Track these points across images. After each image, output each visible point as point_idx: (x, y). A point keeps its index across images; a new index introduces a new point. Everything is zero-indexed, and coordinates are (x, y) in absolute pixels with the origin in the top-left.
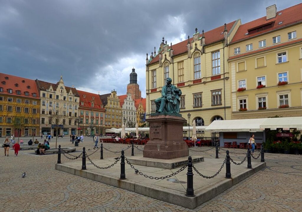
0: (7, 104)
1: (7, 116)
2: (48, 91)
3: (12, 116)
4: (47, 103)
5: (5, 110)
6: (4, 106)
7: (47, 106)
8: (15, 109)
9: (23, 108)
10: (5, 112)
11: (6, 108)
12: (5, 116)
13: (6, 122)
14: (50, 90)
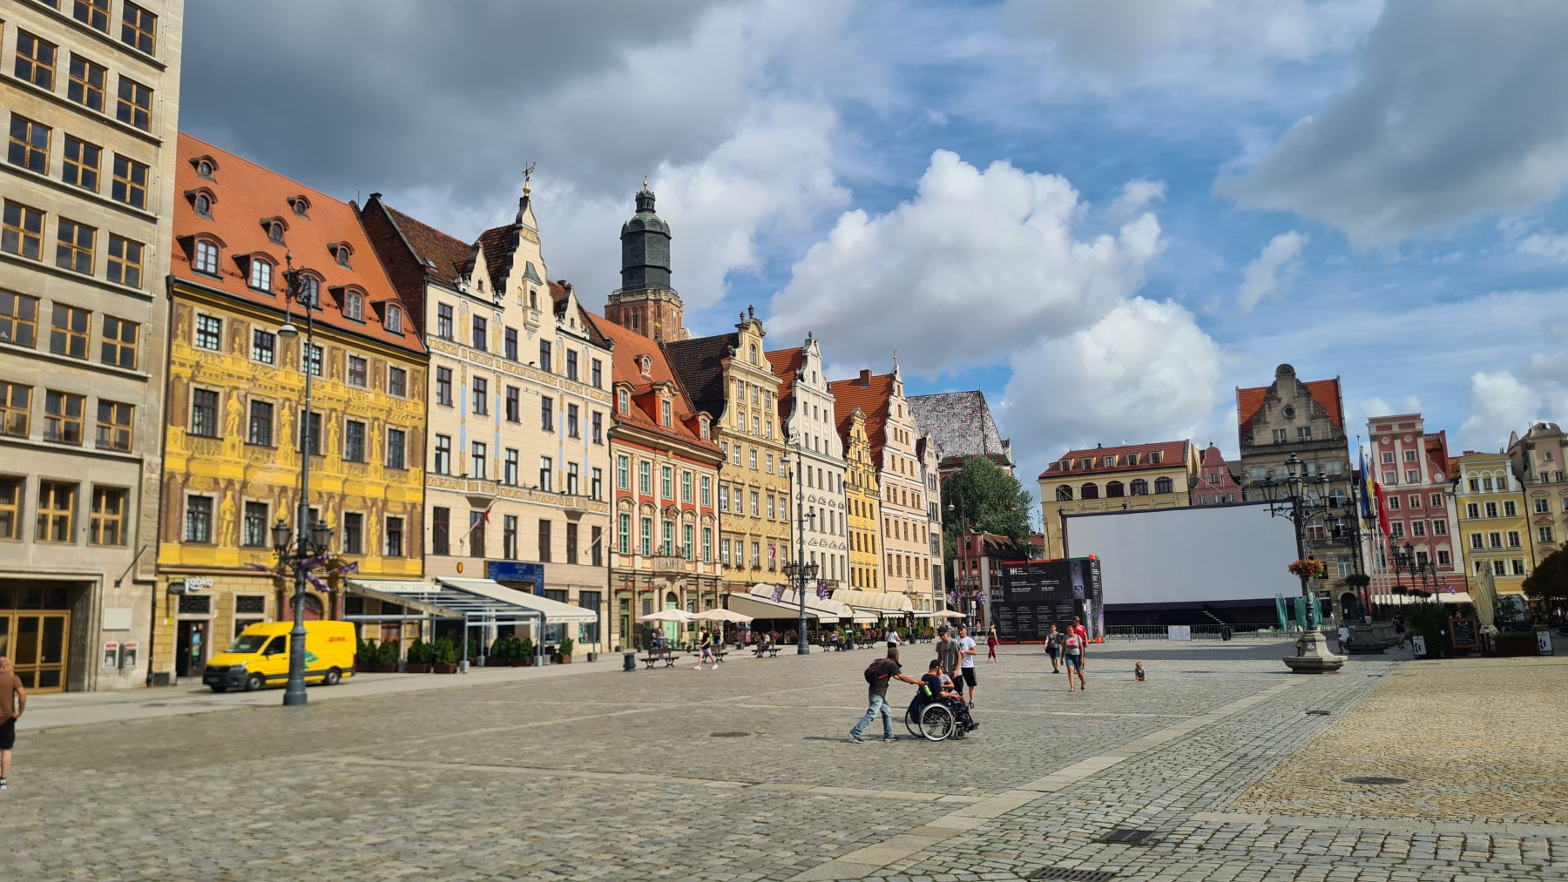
0: (244, 385)
1: (244, 484)
2: (463, 293)
3: (271, 488)
4: (462, 391)
5: (236, 438)
6: (228, 396)
7: (463, 410)
8: (293, 425)
9: (333, 421)
10: (233, 446)
11: (243, 418)
12: (230, 483)
13: (236, 542)
14: (472, 288)
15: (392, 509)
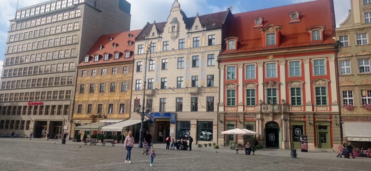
0: (89, 82)
1: (88, 101)
2: (147, 39)
3: (93, 101)
4: (144, 66)
6: (86, 84)
8: (98, 87)
9: (107, 84)
10: (86, 94)
11: (88, 88)
12: (85, 101)
13: (86, 113)
14: (150, 36)
15: (121, 102)
